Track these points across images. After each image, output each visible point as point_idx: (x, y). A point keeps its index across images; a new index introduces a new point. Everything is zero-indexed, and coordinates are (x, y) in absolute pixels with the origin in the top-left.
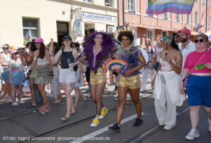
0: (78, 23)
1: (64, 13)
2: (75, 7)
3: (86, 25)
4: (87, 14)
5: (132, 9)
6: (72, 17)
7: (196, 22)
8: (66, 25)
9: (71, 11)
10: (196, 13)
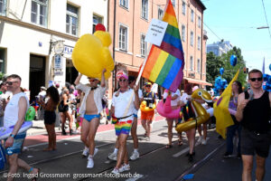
0: (58, 59)
1: (40, 45)
2: (56, 38)
3: (68, 62)
4: (70, 49)
5: (123, 47)
6: (50, 51)
7: (191, 67)
8: (42, 60)
9: (51, 43)
10: (191, 58)
